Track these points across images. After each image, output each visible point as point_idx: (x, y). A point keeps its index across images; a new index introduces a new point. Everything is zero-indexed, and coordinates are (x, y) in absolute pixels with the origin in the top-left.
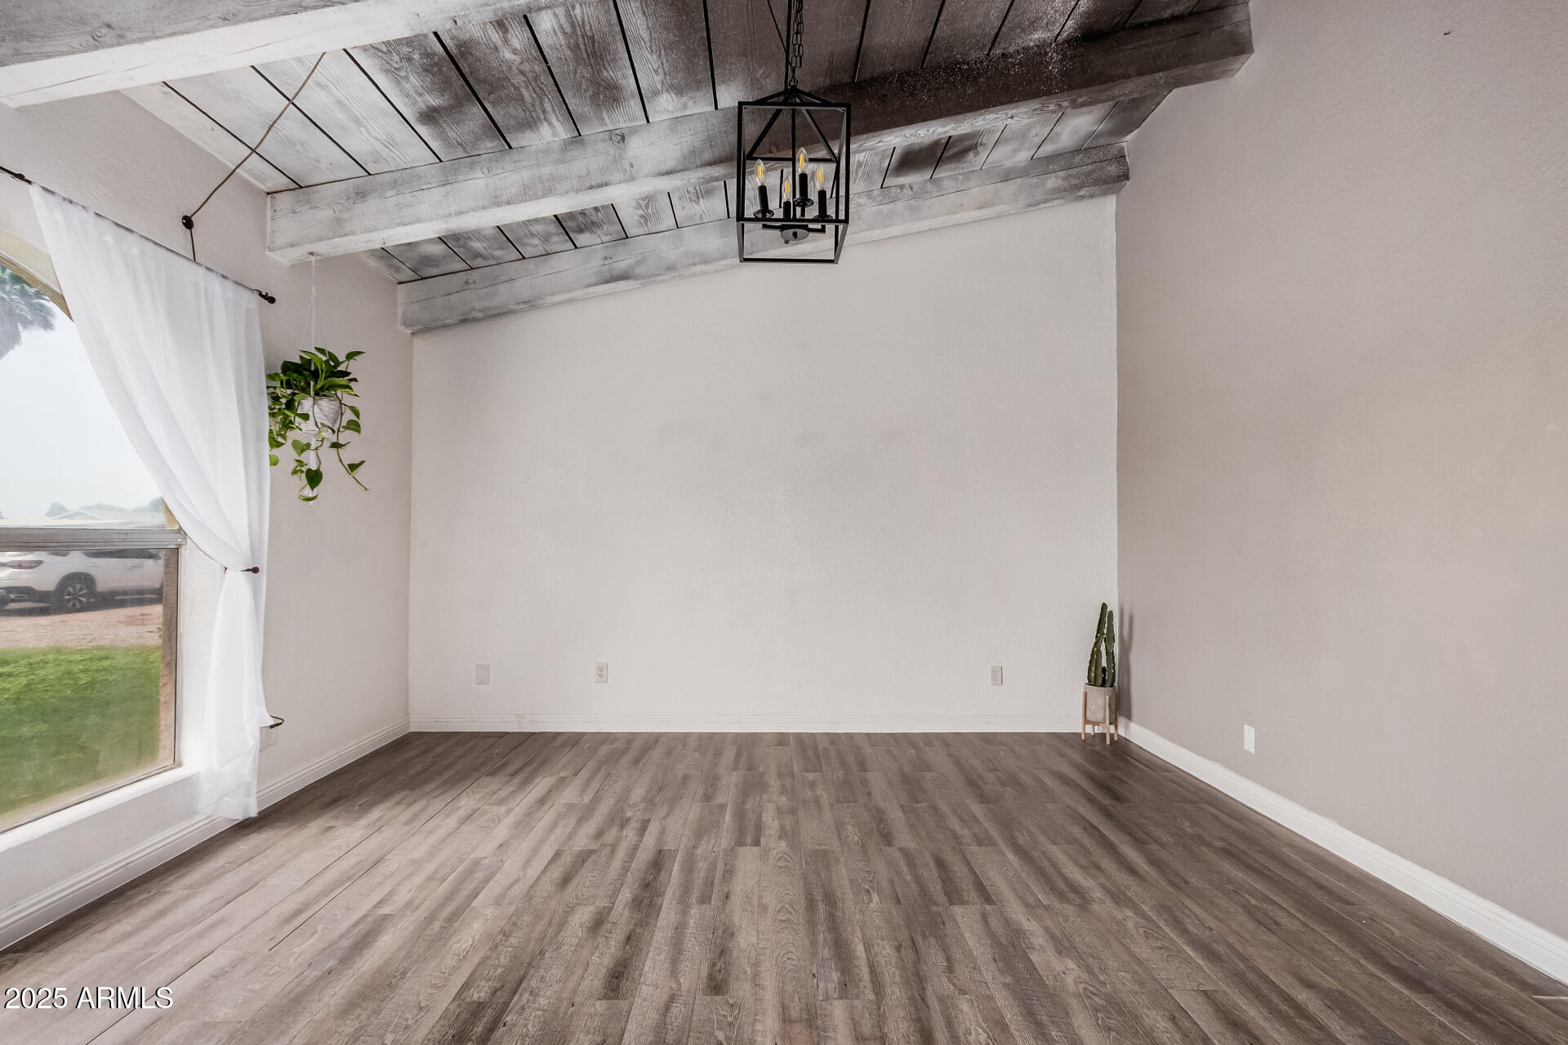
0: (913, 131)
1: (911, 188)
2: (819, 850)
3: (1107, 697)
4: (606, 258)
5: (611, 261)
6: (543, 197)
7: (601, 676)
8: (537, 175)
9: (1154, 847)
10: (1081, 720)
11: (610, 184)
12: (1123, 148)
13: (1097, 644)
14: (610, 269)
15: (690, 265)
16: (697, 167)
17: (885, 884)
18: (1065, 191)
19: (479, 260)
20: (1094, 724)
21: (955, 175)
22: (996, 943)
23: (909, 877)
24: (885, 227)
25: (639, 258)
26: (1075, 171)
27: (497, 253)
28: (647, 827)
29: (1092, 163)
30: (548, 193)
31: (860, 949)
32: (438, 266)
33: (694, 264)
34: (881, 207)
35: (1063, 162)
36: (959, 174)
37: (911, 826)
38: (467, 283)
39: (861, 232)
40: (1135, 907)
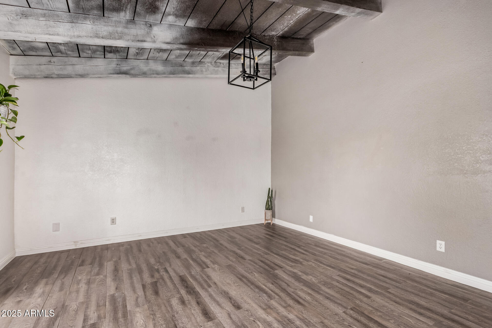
0: (241, 50)
1: (223, 64)
2: (228, 265)
3: (271, 213)
4: (118, 65)
5: (120, 66)
6: (118, 39)
7: (113, 222)
8: (116, 30)
9: (302, 247)
10: (264, 219)
11: (146, 42)
12: (275, 66)
13: (268, 199)
14: (119, 69)
15: (152, 74)
16: (178, 44)
17: (254, 270)
18: (262, 74)
19: (59, 53)
20: (268, 220)
21: (235, 63)
22: (293, 277)
23: (258, 267)
24: (216, 74)
25: (132, 67)
26: (264, 70)
27: (69, 53)
28: (167, 270)
29: (268, 69)
30: (120, 38)
31: (264, 287)
32: (36, 52)
33: (153, 74)
34: (214, 68)
35: (261, 66)
36: (236, 63)
37: (246, 253)
38: (50, 62)
39: (209, 74)
40: (311, 261)
